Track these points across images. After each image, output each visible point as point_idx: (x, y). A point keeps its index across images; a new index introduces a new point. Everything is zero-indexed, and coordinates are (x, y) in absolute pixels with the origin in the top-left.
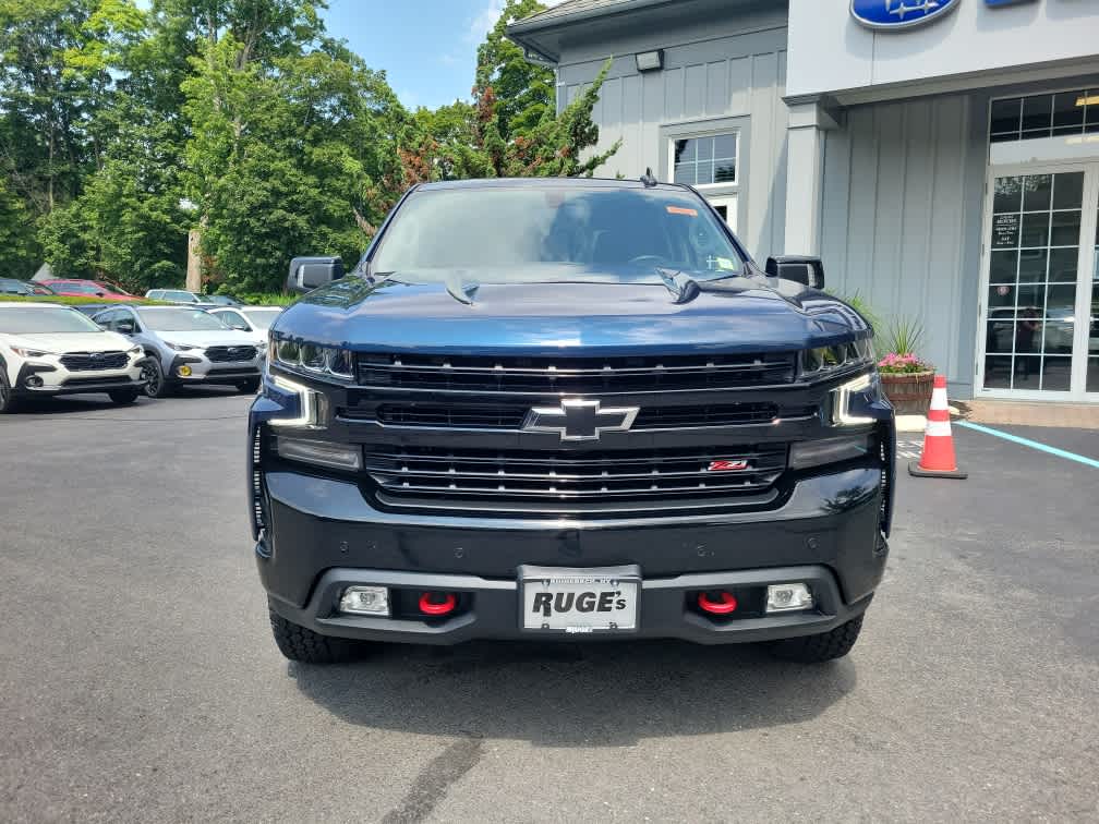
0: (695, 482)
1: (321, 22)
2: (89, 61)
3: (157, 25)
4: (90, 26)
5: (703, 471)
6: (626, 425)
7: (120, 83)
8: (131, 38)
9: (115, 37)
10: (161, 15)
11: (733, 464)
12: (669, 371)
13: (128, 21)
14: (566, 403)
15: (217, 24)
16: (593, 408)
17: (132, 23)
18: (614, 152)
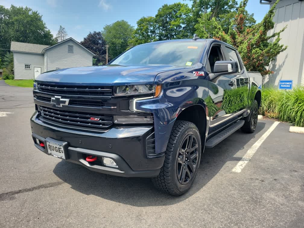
0: (88, 123)
1: (237, 2)
2: (176, 23)
3: (193, 11)
4: (178, 14)
5: (89, 120)
6: (67, 104)
7: (184, 28)
8: (187, 16)
9: (184, 16)
10: (194, 9)
11: (96, 119)
12: (78, 90)
13: (186, 12)
14: (56, 97)
15: (207, 8)
16: (59, 98)
17: (187, 12)
18: (283, 31)
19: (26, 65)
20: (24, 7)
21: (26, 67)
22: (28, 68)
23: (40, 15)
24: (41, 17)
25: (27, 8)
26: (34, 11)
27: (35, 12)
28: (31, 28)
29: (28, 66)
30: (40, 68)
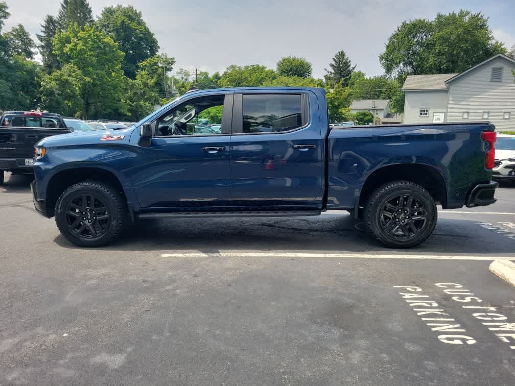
19: (421, 111)
20: (457, 12)
21: (421, 114)
22: (424, 114)
23: (485, 18)
24: (486, 21)
25: (462, 12)
26: (473, 14)
27: (476, 15)
28: (462, 46)
29: (424, 111)
30: (443, 114)
